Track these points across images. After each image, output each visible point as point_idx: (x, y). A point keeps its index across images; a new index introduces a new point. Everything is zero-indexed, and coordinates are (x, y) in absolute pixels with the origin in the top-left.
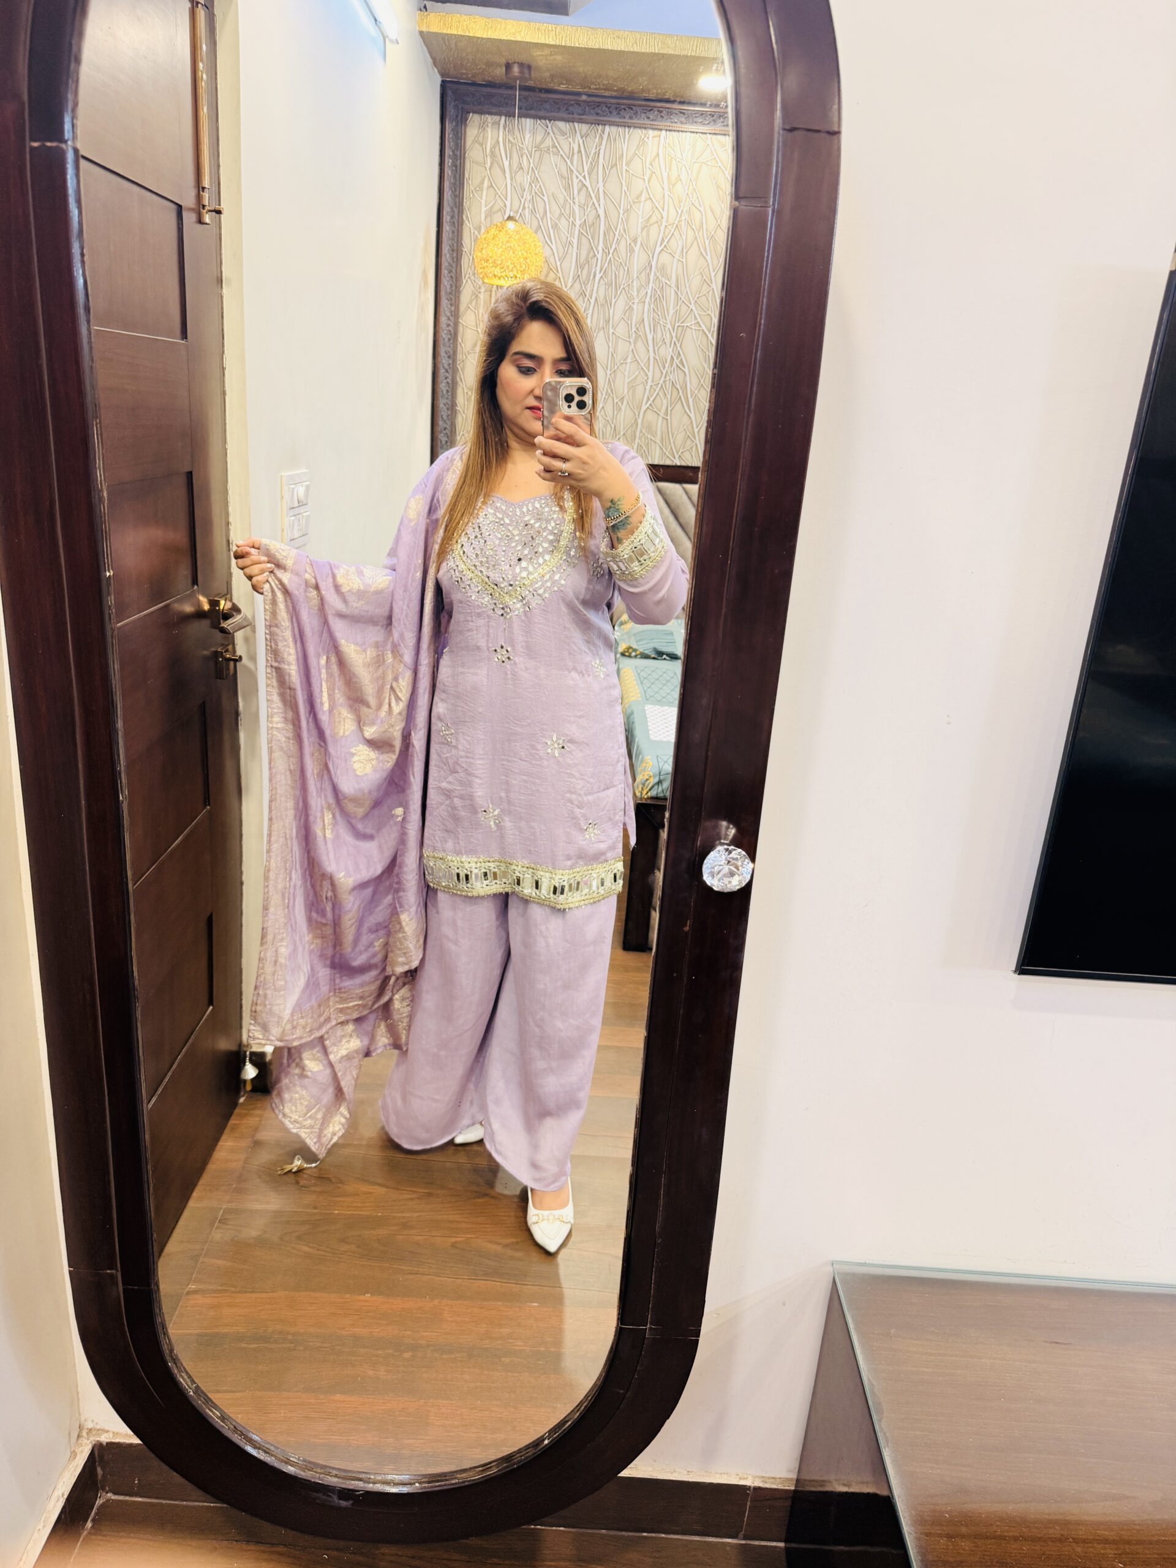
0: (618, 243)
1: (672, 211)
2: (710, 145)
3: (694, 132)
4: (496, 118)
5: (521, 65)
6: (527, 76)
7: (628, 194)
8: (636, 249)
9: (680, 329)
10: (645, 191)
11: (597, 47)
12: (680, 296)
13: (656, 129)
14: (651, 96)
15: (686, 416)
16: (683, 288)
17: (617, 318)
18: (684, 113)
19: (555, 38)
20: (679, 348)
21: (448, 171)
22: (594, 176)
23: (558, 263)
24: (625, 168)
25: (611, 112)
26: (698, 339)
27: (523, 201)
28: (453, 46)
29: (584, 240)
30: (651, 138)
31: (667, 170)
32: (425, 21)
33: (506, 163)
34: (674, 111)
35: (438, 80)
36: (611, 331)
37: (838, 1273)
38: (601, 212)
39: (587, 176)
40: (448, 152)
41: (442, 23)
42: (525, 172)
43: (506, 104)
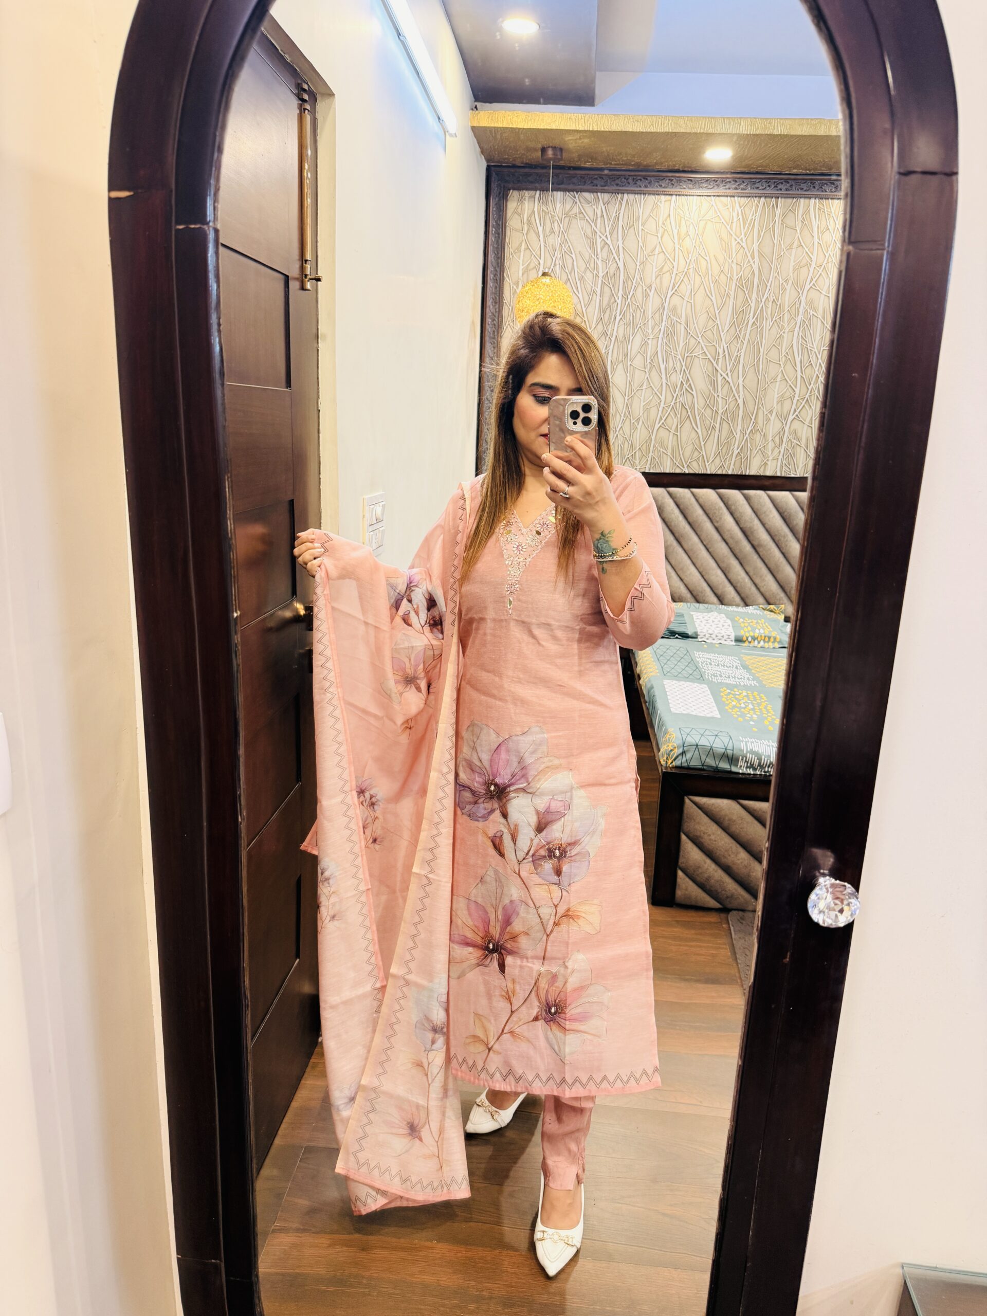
0: (635, 290)
1: (682, 262)
2: (714, 204)
3: (700, 196)
4: (532, 193)
5: (554, 148)
6: (559, 157)
7: (644, 249)
8: (651, 294)
10: (658, 245)
11: (620, 130)
12: (689, 331)
13: (667, 195)
14: (663, 168)
15: (694, 431)
16: (692, 324)
17: (634, 352)
18: (691, 180)
19: (584, 125)
20: (688, 375)
21: (492, 238)
22: (615, 235)
23: (584, 309)
24: (641, 227)
25: (629, 183)
26: (704, 366)
27: (554, 259)
28: (499, 137)
29: (606, 289)
30: (663, 203)
31: (678, 228)
32: (476, 118)
33: (540, 229)
34: (683, 179)
35: (484, 165)
36: (629, 363)
38: (621, 265)
39: (609, 236)
40: (492, 222)
41: (490, 119)
42: (557, 235)
43: (541, 181)
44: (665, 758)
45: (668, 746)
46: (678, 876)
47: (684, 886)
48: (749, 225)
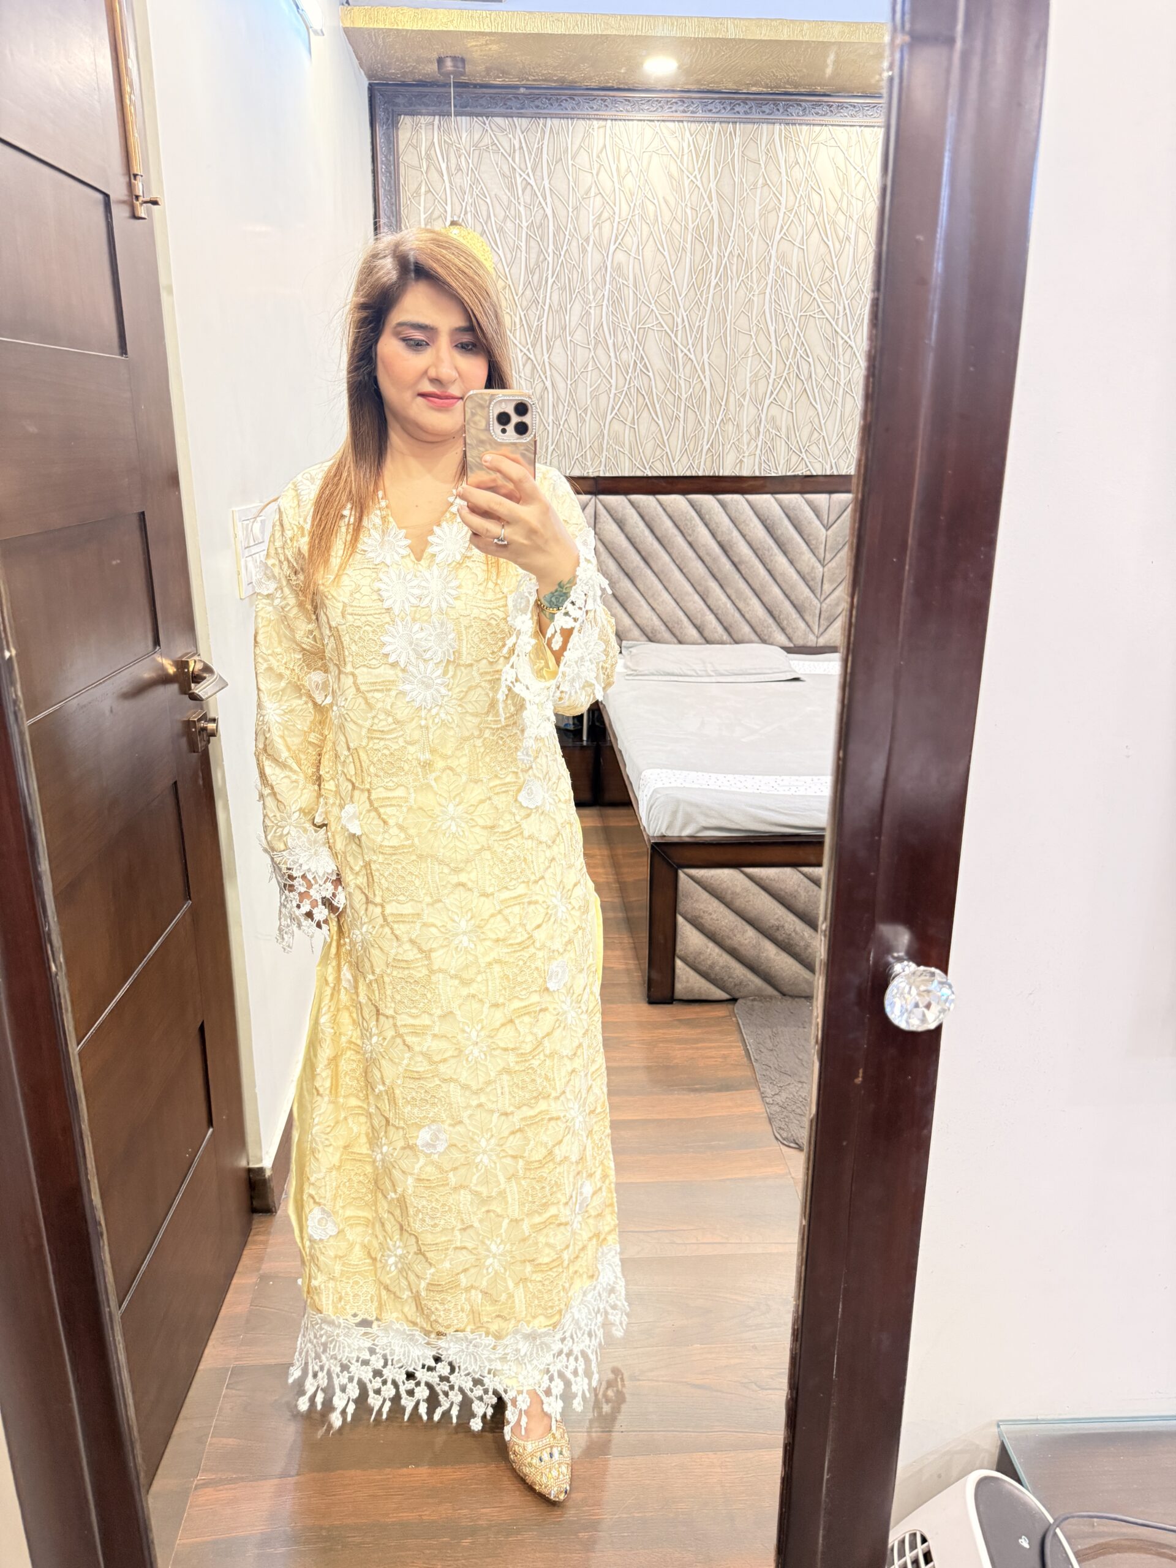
0: (569, 243)
1: (625, 207)
2: (659, 131)
3: (641, 120)
4: (429, 119)
5: (454, 59)
6: (461, 70)
7: (576, 191)
8: (589, 249)
9: (641, 331)
10: (594, 186)
11: (536, 31)
12: (639, 296)
13: (600, 119)
14: (593, 85)
15: (653, 423)
16: (642, 287)
17: (573, 324)
18: (629, 101)
19: (489, 24)
20: (642, 352)
21: (382, 178)
22: (538, 173)
23: (507, 270)
24: (570, 162)
25: (552, 105)
26: (661, 340)
27: (464, 204)
28: (380, 42)
29: (533, 243)
30: (596, 129)
31: (616, 162)
32: (348, 16)
33: (444, 166)
34: (619, 99)
35: (365, 83)
36: (569, 338)
37: (1006, 1435)
38: (549, 212)
39: (531, 175)
40: (380, 157)
41: (367, 18)
42: (465, 174)
43: (440, 103)
44: (651, 827)
46: (677, 966)
47: (684, 978)
48: (704, 158)
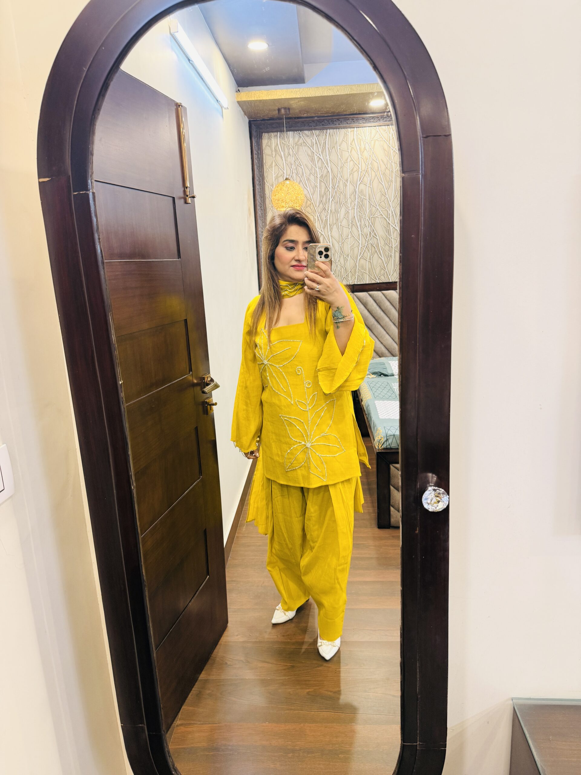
0: (339, 183)
1: (363, 164)
2: (378, 131)
3: (370, 127)
4: (275, 133)
5: (285, 108)
6: (288, 113)
7: (341, 160)
8: (348, 185)
9: (373, 218)
10: (349, 157)
11: (320, 95)
12: (371, 203)
13: (351, 128)
14: (348, 113)
16: (372, 199)
17: (342, 217)
18: (364, 119)
19: (300, 94)
20: (373, 228)
21: (256, 161)
22: (324, 153)
23: (311, 196)
24: (338, 148)
25: (329, 123)
26: (382, 222)
27: (292, 170)
28: (253, 105)
29: (323, 184)
30: (349, 132)
31: (359, 146)
32: (239, 96)
33: (282, 154)
34: (359, 118)
35: (247, 120)
36: (340, 224)
37: (516, 705)
38: (329, 170)
39: (321, 154)
40: (255, 152)
41: (247, 96)
42: (292, 156)
43: (280, 126)
44: (377, 444)
45: (378, 437)
46: (391, 511)
47: (395, 516)
